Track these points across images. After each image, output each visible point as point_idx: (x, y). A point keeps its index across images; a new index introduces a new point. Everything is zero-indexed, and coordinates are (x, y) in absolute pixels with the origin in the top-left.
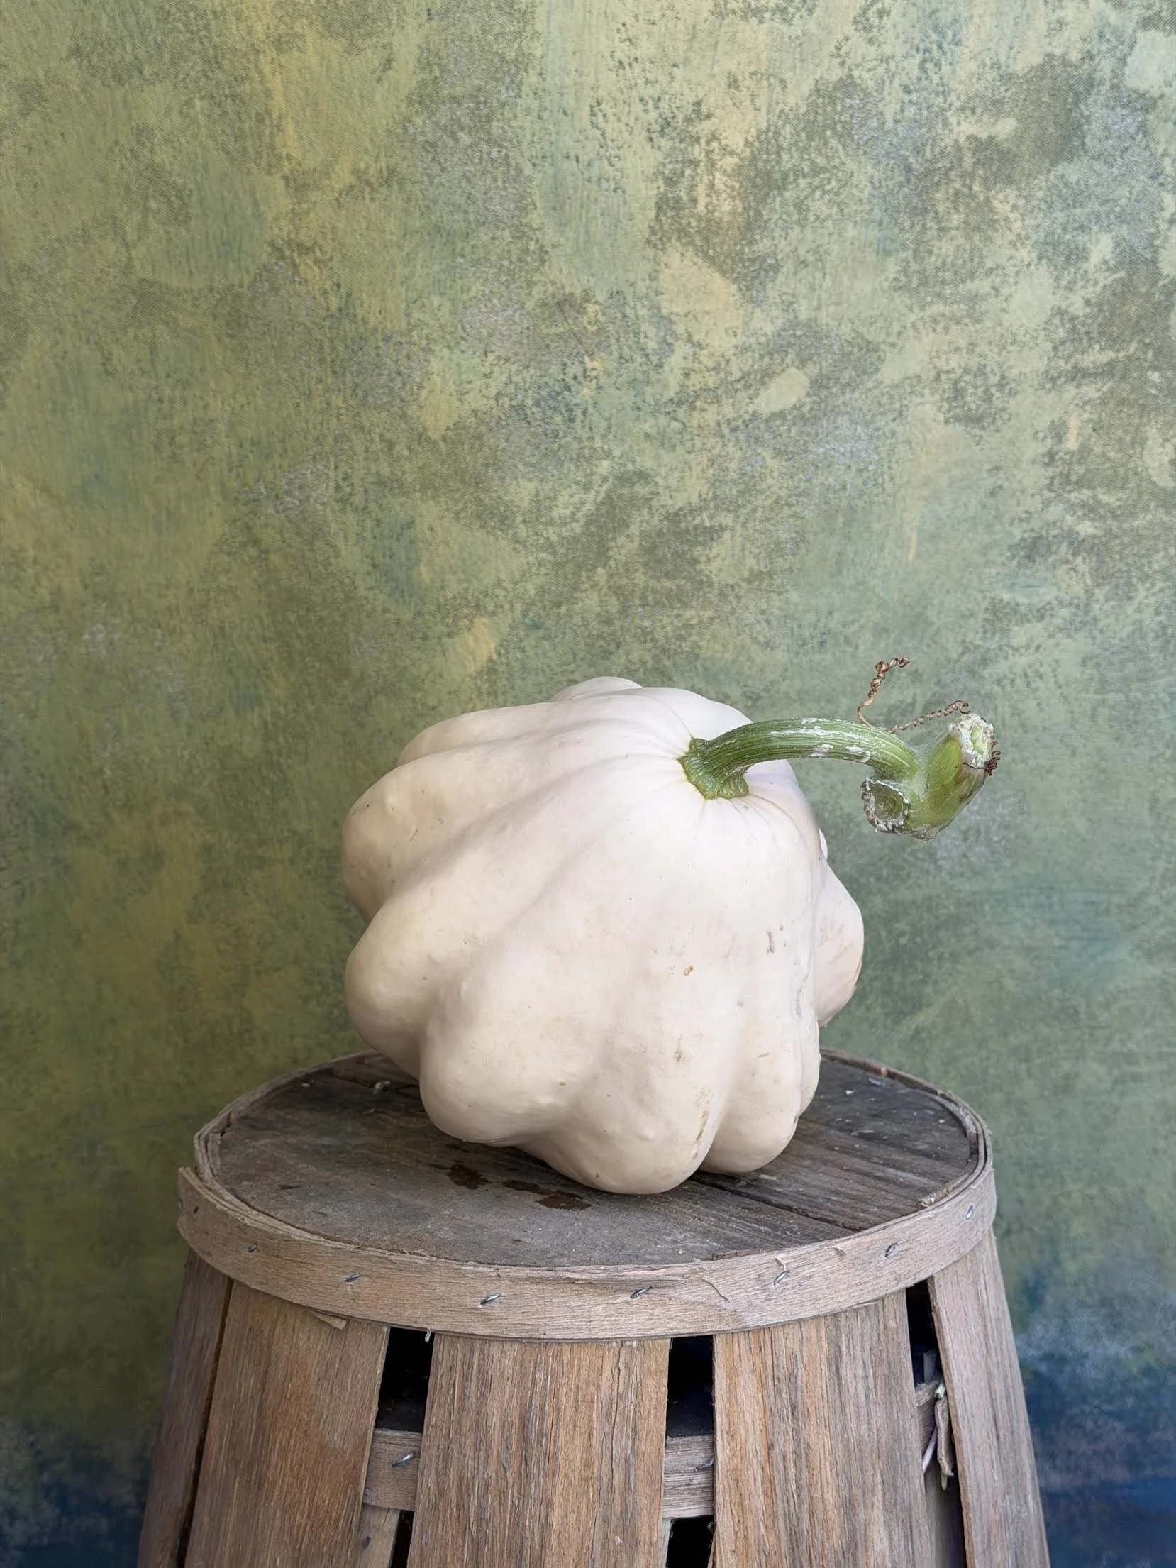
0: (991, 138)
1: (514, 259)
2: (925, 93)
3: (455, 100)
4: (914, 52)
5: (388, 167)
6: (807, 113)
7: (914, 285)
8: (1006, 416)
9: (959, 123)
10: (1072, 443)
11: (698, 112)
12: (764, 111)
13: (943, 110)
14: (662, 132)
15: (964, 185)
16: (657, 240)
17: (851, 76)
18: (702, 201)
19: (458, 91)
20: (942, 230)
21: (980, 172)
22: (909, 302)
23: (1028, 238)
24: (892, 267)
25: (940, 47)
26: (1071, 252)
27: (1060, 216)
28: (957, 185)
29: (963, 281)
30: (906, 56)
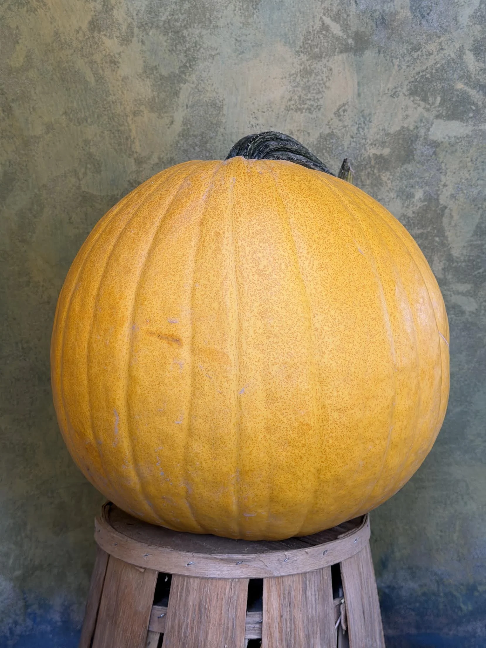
0: (381, 155)
2: (358, 139)
3: (195, 136)
4: (355, 124)
5: (171, 157)
6: (317, 144)
9: (370, 149)
13: (365, 145)
15: (371, 170)
17: (332, 132)
19: (196, 133)
21: (377, 166)
23: (393, 189)
25: (364, 123)
26: (408, 195)
27: (405, 183)
28: (369, 170)
30: (352, 126)
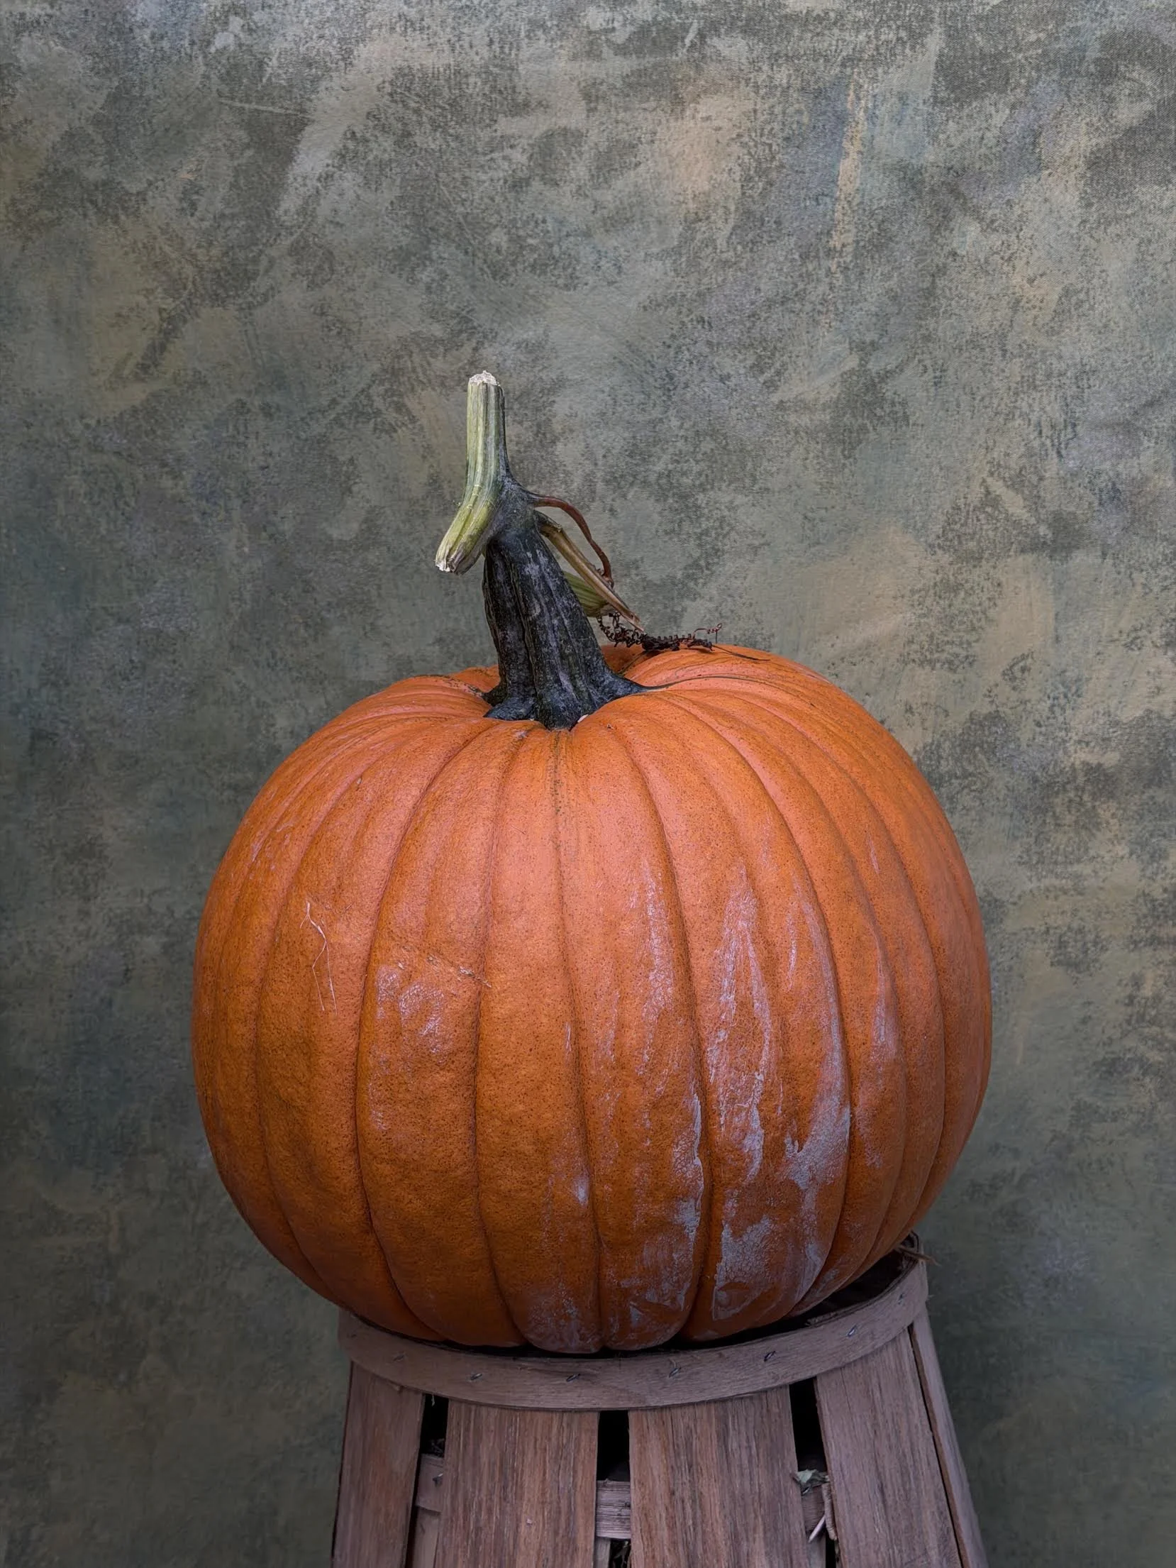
0: (1100, 765)
2: (1050, 729)
4: (1046, 698)
6: (963, 734)
7: (1034, 861)
8: (1097, 965)
9: (1076, 752)
10: (1147, 991)
12: (931, 730)
13: (1064, 741)
15: (1076, 796)
17: (997, 711)
20: (1058, 825)
21: (1090, 788)
22: (1029, 874)
23: (1123, 838)
24: (1018, 849)
26: (1155, 852)
28: (1072, 795)
29: (1070, 863)
30: (1040, 700)
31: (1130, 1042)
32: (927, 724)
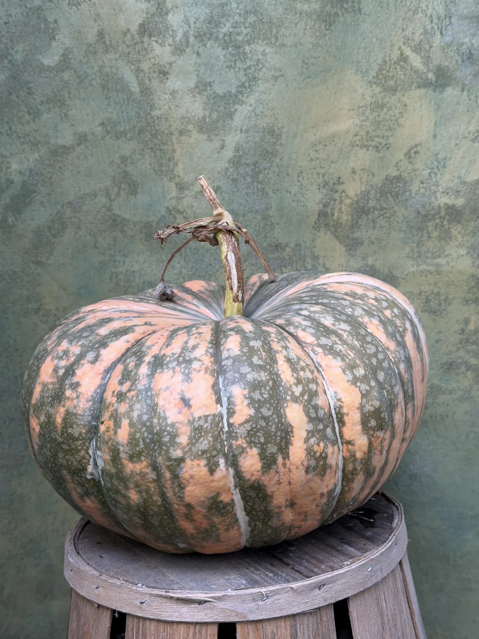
0: (454, 205)
1: (261, 226)
2: (428, 185)
3: (247, 165)
4: (427, 169)
6: (381, 187)
7: (416, 256)
8: (446, 312)
9: (441, 198)
10: (471, 327)
11: (339, 181)
12: (365, 183)
13: (435, 192)
14: (324, 187)
15: (440, 221)
16: (317, 227)
17: (400, 175)
18: (336, 214)
19: (248, 161)
20: (429, 237)
21: (447, 217)
22: (412, 263)
24: (407, 249)
25: (438, 168)
28: (438, 221)
29: (435, 258)
30: (424, 169)
31: (461, 353)
32: (363, 180)
